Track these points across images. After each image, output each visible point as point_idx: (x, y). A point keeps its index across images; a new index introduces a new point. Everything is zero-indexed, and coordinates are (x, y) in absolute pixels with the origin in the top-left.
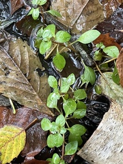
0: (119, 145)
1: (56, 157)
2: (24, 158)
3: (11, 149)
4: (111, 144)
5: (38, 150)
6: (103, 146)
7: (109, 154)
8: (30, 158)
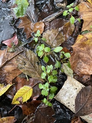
0: (71, 95)
1: (45, 100)
2: (32, 100)
3: (27, 96)
4: (68, 94)
5: (38, 96)
6: (65, 95)
7: (67, 98)
8: (34, 99)
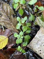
0: (43, 43)
1: (19, 47)
2: (7, 48)
3: (3, 44)
4: (40, 43)
5: (12, 45)
6: (37, 43)
7: (39, 46)
8: (9, 47)
